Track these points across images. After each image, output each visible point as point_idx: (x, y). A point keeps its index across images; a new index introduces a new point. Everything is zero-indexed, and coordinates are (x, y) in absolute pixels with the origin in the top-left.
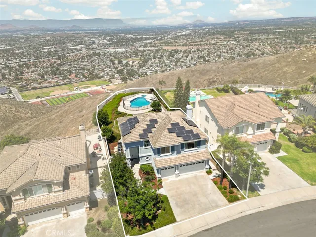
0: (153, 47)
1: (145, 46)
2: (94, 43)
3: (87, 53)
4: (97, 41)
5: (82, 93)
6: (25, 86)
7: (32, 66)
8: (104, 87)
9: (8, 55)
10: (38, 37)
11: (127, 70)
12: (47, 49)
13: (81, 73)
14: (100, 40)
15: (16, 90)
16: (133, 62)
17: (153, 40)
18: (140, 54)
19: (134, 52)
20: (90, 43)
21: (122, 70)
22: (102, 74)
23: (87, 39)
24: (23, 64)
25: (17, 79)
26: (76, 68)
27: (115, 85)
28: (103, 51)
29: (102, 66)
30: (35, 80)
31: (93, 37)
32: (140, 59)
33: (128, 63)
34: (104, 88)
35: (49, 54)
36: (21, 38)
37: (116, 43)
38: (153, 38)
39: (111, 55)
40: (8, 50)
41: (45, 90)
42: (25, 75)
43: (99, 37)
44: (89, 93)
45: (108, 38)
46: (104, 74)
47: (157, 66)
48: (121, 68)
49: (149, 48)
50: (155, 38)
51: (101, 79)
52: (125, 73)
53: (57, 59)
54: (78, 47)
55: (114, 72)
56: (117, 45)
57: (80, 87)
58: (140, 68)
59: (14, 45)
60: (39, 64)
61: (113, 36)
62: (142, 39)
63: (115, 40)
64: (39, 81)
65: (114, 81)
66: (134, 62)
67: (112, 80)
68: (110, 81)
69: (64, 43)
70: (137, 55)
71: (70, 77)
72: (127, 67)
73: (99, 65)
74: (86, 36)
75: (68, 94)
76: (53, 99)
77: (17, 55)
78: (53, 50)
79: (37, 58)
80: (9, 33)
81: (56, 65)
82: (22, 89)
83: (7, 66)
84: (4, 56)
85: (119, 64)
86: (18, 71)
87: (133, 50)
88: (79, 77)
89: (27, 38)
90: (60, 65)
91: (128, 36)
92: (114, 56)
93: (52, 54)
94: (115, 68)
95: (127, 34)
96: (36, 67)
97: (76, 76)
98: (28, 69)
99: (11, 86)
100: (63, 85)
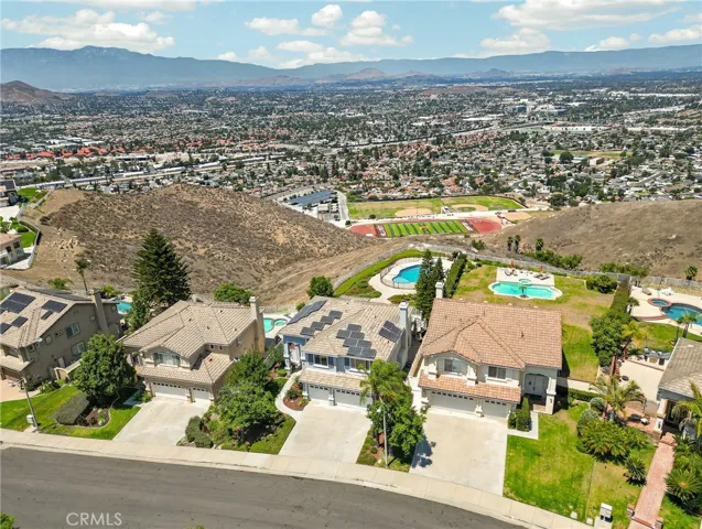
0: (674, 124)
1: (652, 121)
2: (523, 110)
3: (498, 133)
4: (530, 105)
6: (361, 192)
7: (385, 154)
8: (504, 213)
9: (354, 129)
10: (414, 95)
11: (576, 179)
12: (423, 120)
13: (470, 176)
14: (540, 103)
15: (345, 198)
16: (598, 163)
17: (683, 107)
18: (630, 141)
19: (614, 136)
20: (514, 109)
21: (563, 179)
22: (511, 184)
23: (511, 100)
24: (373, 149)
25: (354, 177)
26: (464, 164)
27: (530, 213)
28: (536, 129)
29: (520, 164)
30: (380, 183)
31: (524, 97)
32: (623, 155)
33: (585, 162)
34: (502, 215)
35: (424, 131)
36: (386, 96)
37: (576, 111)
38: (684, 101)
39: (550, 140)
40: (357, 120)
41: (389, 204)
42: (370, 170)
43: (540, 95)
44: (466, 221)
45: (561, 97)
46: (516, 185)
47: (664, 177)
48: (561, 173)
49: (662, 128)
50: (692, 100)
51: (504, 195)
52: (567, 186)
53: (433, 143)
54: (484, 119)
55: (542, 182)
56: (574, 116)
57: (455, 206)
58: (614, 177)
59: (370, 111)
60: (398, 148)
61: (575, 94)
62: (651, 103)
63: (577, 104)
64: (386, 185)
65: (531, 203)
66: (602, 161)
67: (527, 200)
68: (523, 202)
69: (461, 108)
70: (617, 143)
71: (443, 182)
72: (580, 170)
73: (512, 163)
74: (508, 95)
75: (426, 218)
76: (397, 223)
77: (369, 129)
78: (432, 124)
79: (400, 138)
80: (371, 87)
81: (427, 155)
82: (354, 197)
83: (347, 151)
84: (348, 131)
85: (562, 162)
86: (360, 162)
87: (613, 131)
88: (462, 185)
89: (396, 97)
90: (435, 156)
91: (614, 93)
92: (557, 144)
93: (429, 131)
94: (547, 172)
95: (613, 89)
96: (391, 156)
97: (456, 182)
98: (377, 158)
99: (340, 189)
100: (425, 197)
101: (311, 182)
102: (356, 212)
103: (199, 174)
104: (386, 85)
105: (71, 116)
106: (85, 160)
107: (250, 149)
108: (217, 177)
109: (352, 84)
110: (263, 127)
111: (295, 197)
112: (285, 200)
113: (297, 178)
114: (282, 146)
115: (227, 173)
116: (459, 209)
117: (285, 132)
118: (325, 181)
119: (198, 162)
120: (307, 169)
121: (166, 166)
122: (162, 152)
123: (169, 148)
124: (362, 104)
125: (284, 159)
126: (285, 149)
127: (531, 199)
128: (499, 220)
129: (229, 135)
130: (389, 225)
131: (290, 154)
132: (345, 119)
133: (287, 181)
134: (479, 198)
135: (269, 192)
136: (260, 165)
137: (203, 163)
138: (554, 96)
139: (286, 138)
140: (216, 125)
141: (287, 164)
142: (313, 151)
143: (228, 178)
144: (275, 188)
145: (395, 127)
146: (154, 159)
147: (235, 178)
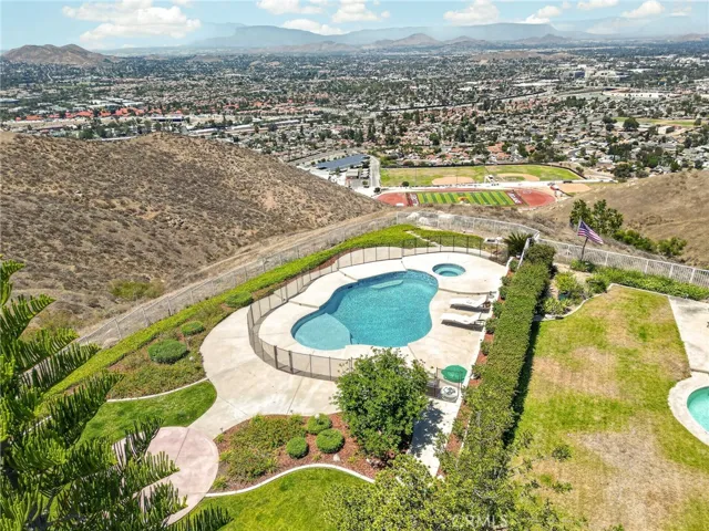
2: (580, 75)
3: (553, 99)
4: (589, 71)
5: (497, 191)
6: (395, 158)
7: (426, 119)
8: (558, 184)
9: (396, 93)
10: (463, 61)
11: (644, 149)
12: (471, 85)
13: (519, 143)
14: (599, 69)
15: (378, 163)
16: (668, 131)
18: (704, 109)
19: (684, 103)
20: (571, 75)
21: (628, 147)
22: (566, 152)
23: (567, 65)
24: (414, 113)
25: (391, 142)
26: (513, 130)
27: (589, 184)
28: (595, 95)
29: (577, 132)
30: (418, 149)
31: (582, 63)
32: (698, 123)
33: (653, 131)
34: (556, 187)
35: (471, 96)
36: (433, 61)
37: (637, 76)
39: (612, 106)
40: (400, 85)
41: (425, 172)
42: (409, 135)
43: (600, 61)
44: (514, 192)
45: (622, 63)
46: (572, 153)
48: (626, 141)
51: (558, 164)
52: (633, 156)
53: (480, 108)
54: (538, 84)
55: (603, 150)
56: (640, 82)
57: (500, 175)
58: (688, 147)
59: (415, 76)
60: (441, 113)
61: (638, 60)
63: (640, 71)
64: (425, 151)
65: (591, 173)
66: (672, 129)
67: (587, 170)
68: (580, 172)
69: (512, 74)
70: (690, 111)
71: (490, 149)
72: (647, 139)
73: (568, 130)
74: (565, 60)
75: (467, 187)
76: (432, 192)
77: (412, 93)
78: (481, 88)
79: (445, 103)
80: (418, 53)
81: (472, 120)
82: (388, 163)
83: (386, 115)
84: (389, 95)
85: (627, 130)
86: (400, 127)
87: (683, 98)
88: (510, 153)
89: (444, 62)
90: (481, 121)
91: (683, 60)
92: (619, 110)
93: (477, 96)
94: (610, 140)
95: (681, 55)
96: (433, 121)
97: (504, 149)
98: (418, 123)
99: (374, 154)
100: (467, 165)
101: (344, 146)
102: (388, 178)
103: (229, 136)
104: (434, 52)
105: (118, 78)
106: (121, 119)
107: (287, 111)
108: (247, 139)
109: (400, 51)
110: (303, 91)
111: (324, 161)
112: (313, 164)
113: (329, 141)
114: (319, 109)
115: (258, 136)
116: (505, 178)
117: (326, 95)
118: (358, 146)
119: (230, 123)
120: (342, 133)
121: (199, 127)
122: (197, 114)
123: (206, 110)
124: (407, 69)
125: (319, 122)
126: (322, 112)
127: (589, 169)
128: (552, 192)
129: (268, 98)
130: (423, 193)
131: (326, 117)
132: (388, 84)
133: (318, 145)
134: (530, 167)
135: (298, 155)
136: (293, 128)
137: (236, 125)
138: (614, 62)
139: (325, 101)
140: (256, 88)
141: (321, 128)
142: (350, 114)
143: (258, 141)
144: (305, 152)
145: (440, 92)
146: (188, 121)
147: (266, 141)
